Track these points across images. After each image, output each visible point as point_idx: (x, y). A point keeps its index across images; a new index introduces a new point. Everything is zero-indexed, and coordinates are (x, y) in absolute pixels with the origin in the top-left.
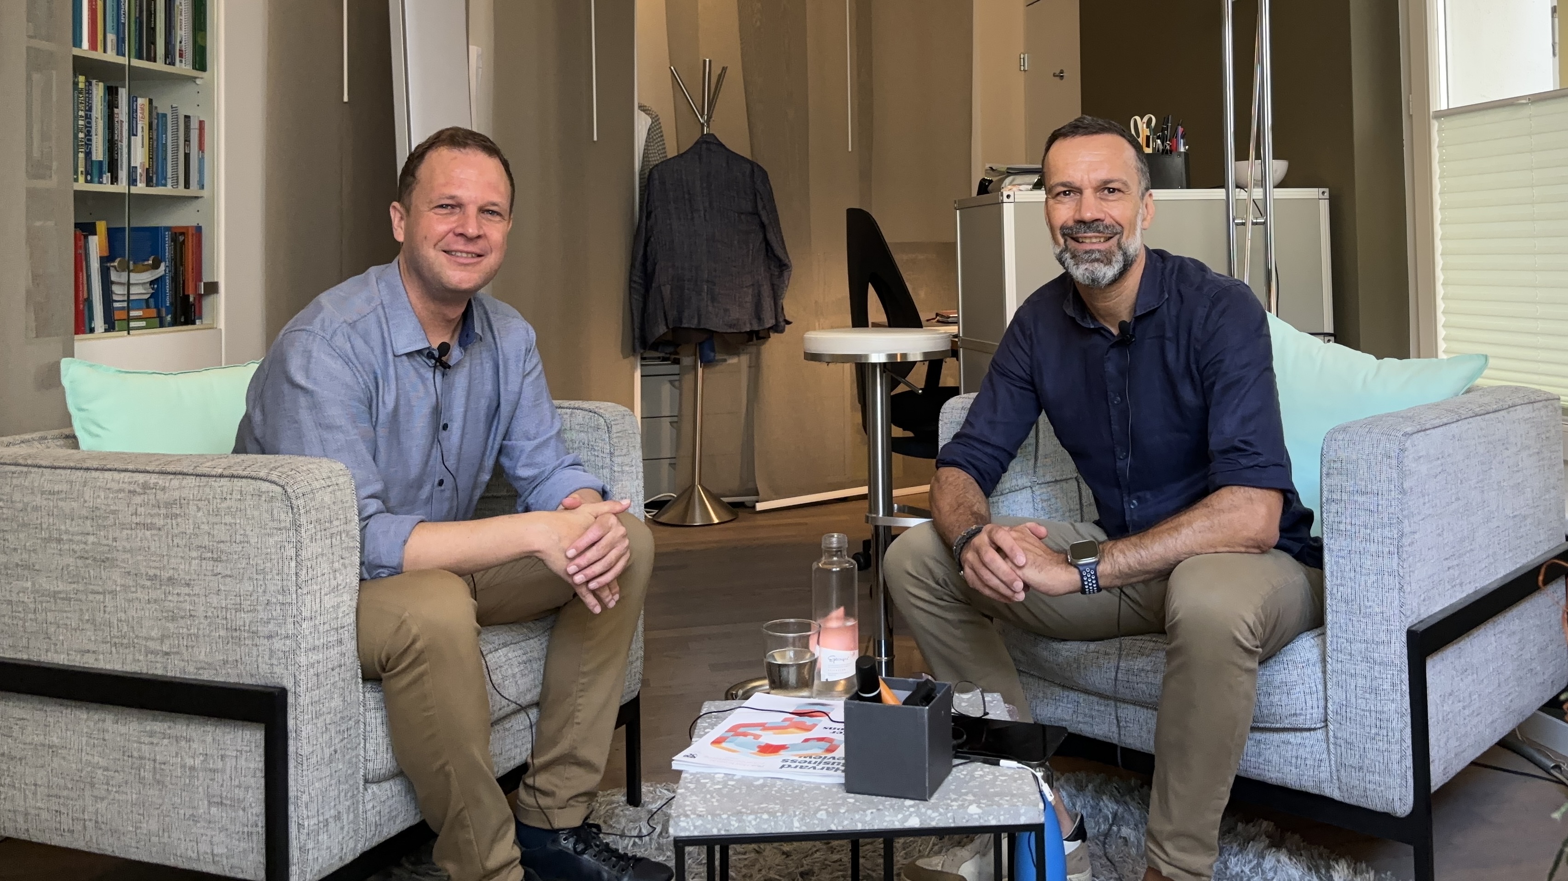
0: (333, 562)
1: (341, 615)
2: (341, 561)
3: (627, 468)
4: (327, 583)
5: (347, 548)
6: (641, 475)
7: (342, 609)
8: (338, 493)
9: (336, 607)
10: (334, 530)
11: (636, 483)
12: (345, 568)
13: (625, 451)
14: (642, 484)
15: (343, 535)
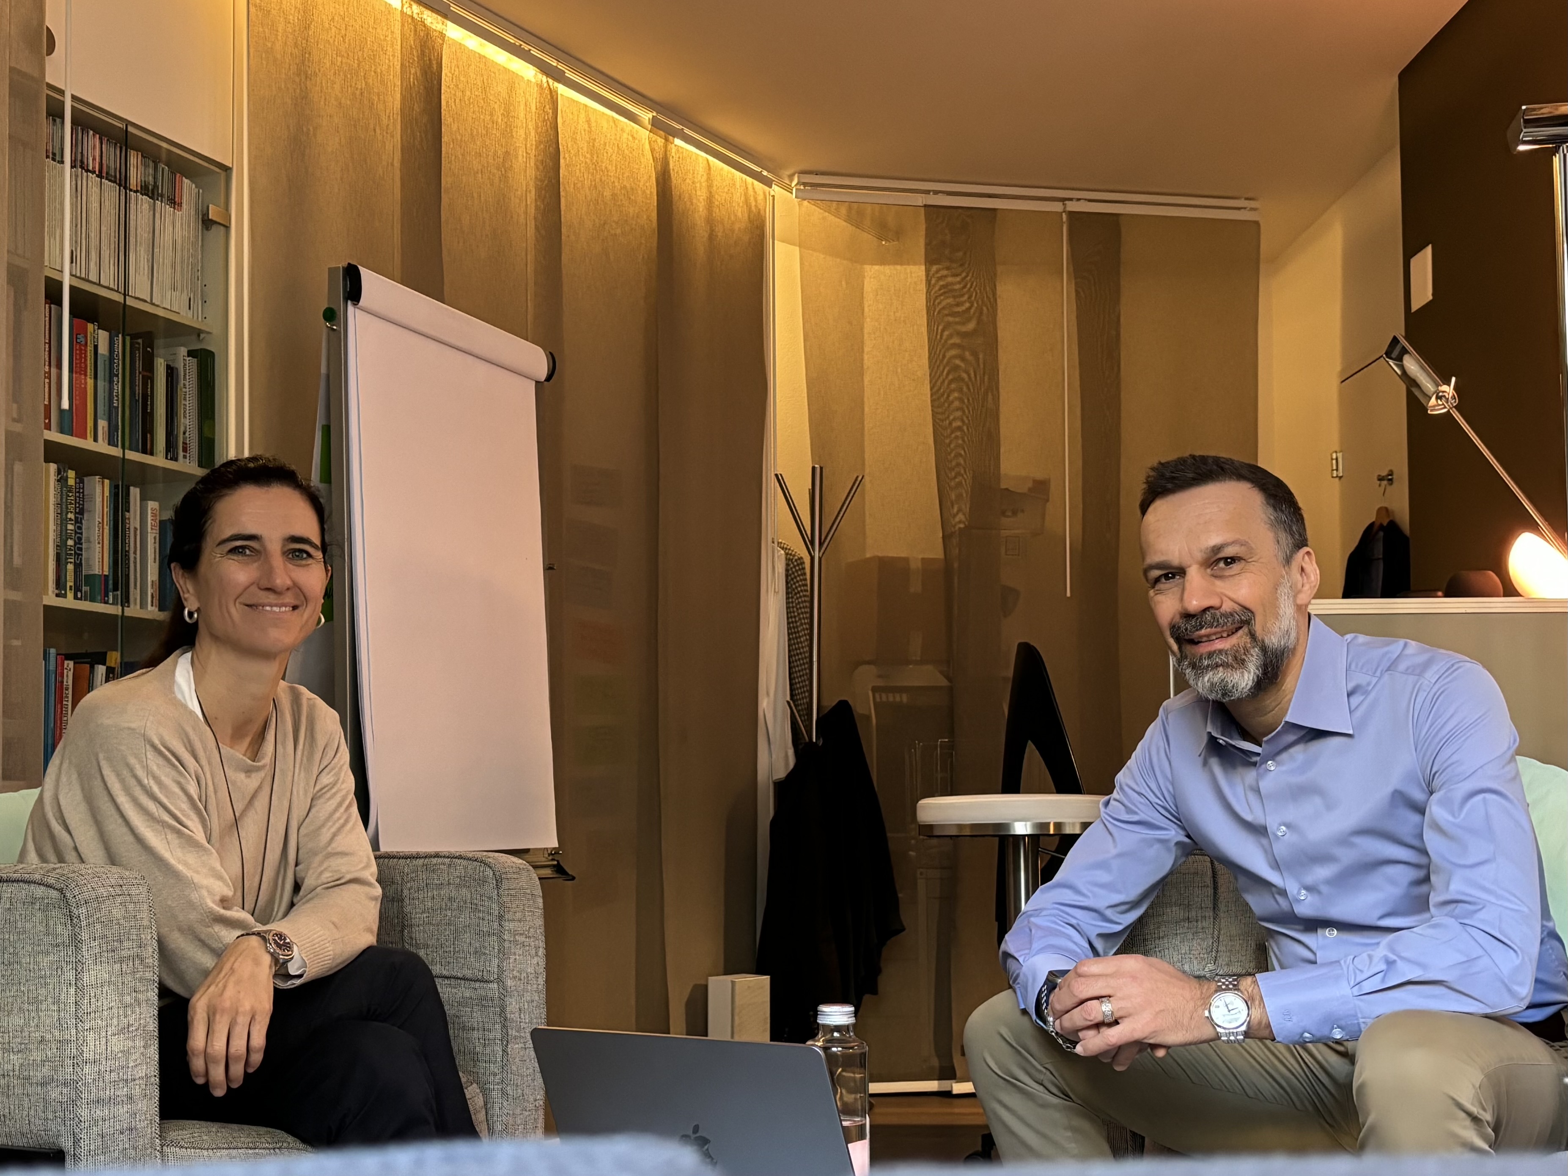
0: (122, 995)
1: (131, 1064)
2: (134, 994)
3: (521, 939)
4: (115, 1021)
5: (141, 980)
6: (541, 952)
7: (134, 1057)
8: (131, 907)
9: (127, 1053)
10: (125, 953)
11: (535, 961)
12: (139, 1004)
13: (518, 915)
14: (543, 964)
15: (137, 962)
